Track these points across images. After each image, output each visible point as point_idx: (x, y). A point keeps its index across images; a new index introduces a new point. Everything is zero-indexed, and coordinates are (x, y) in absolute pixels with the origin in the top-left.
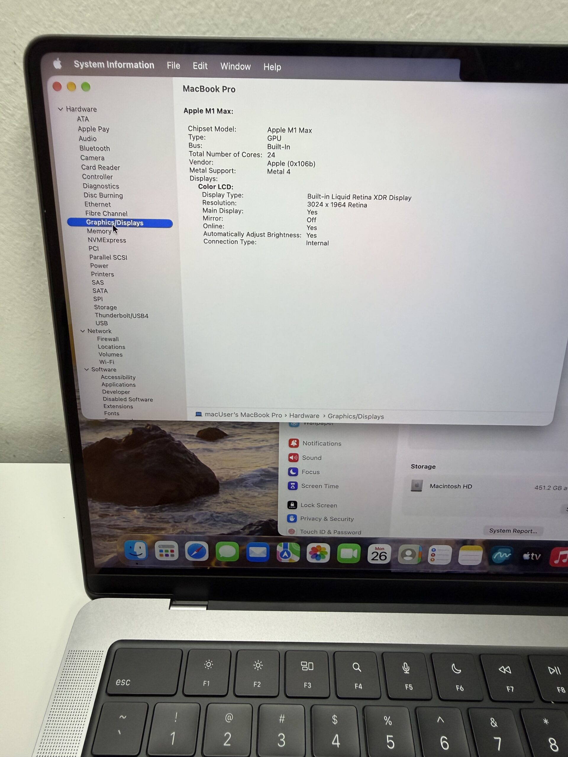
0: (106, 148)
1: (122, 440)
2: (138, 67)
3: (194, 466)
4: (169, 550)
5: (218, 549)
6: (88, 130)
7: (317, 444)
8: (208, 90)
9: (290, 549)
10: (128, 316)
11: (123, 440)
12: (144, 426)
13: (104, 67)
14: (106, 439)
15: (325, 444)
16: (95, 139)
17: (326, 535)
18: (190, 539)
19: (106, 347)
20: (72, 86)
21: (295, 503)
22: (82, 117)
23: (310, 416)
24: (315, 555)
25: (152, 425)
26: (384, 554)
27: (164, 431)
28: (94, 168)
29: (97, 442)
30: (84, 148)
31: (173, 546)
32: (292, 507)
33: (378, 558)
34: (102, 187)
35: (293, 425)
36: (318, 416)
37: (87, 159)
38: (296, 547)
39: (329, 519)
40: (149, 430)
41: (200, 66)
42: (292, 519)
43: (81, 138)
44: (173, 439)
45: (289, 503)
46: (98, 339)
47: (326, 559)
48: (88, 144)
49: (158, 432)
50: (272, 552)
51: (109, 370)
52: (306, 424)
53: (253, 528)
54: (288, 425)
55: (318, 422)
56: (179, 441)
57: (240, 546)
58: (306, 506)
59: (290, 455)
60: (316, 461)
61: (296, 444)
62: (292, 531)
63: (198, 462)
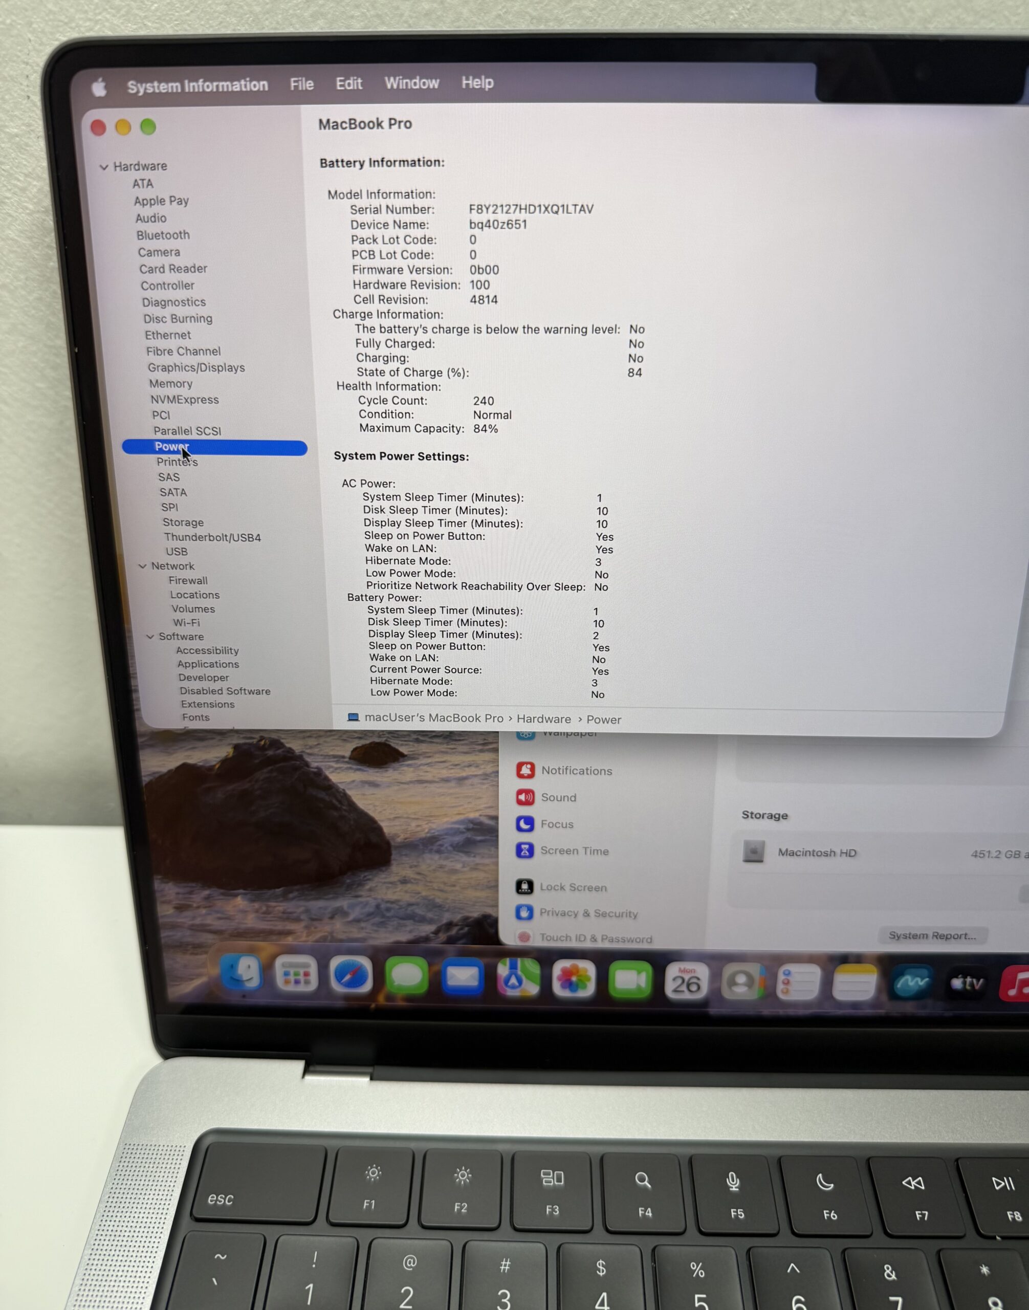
0: (184, 234)
1: (215, 766)
2: (238, 89)
3: (346, 814)
4: (302, 971)
5: (391, 971)
6: (151, 202)
7: (568, 771)
8: (362, 125)
9: (522, 971)
10: (224, 537)
11: (217, 766)
12: (255, 741)
13: (179, 90)
14: (184, 766)
15: (582, 772)
16: (163, 219)
17: (588, 945)
18: (339, 952)
19: (186, 596)
20: (123, 126)
21: (531, 884)
22: (140, 180)
23: (554, 719)
24: (567, 982)
25: (270, 738)
26: (695, 980)
27: (290, 749)
28: (162, 270)
29: (170, 771)
30: (144, 235)
31: (307, 965)
32: (525, 890)
33: (684, 988)
34: (175, 303)
35: (524, 736)
36: (568, 720)
37: (150, 254)
38: (534, 968)
39: (592, 914)
40: (263, 748)
41: (349, 85)
42: (524, 914)
43: (139, 218)
44: (307, 765)
45: (519, 884)
46: (171, 580)
47: (588, 991)
48: (151, 228)
49: (280, 751)
50: (489, 977)
51: (192, 638)
52: (548, 734)
53: (454, 931)
54: (515, 736)
55: (569, 731)
56: (317, 768)
57: (430, 965)
58: (550, 888)
59: (520, 792)
60: (566, 804)
61: (529, 772)
62: (524, 937)
63: (352, 806)
